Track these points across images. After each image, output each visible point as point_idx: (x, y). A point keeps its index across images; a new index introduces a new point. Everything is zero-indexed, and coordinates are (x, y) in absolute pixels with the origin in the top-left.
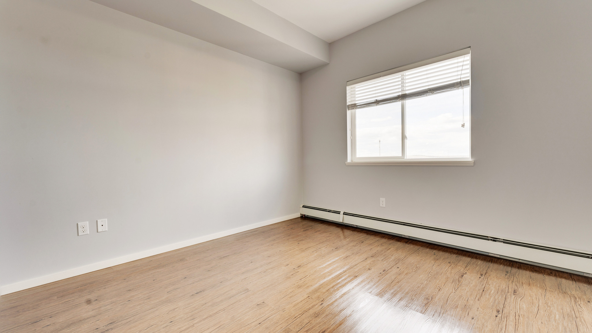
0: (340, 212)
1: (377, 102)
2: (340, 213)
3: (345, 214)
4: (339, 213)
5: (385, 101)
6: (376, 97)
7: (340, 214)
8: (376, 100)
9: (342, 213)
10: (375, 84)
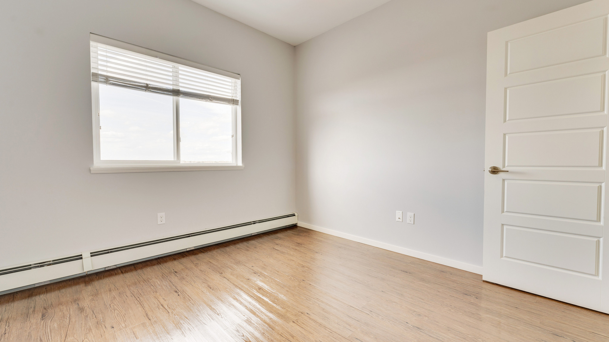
0: (81, 255)
1: (147, 88)
2: (83, 256)
3: (93, 254)
4: (79, 257)
5: (158, 90)
6: (147, 80)
7: (81, 258)
8: (147, 85)
9: (86, 255)
10: (146, 62)
